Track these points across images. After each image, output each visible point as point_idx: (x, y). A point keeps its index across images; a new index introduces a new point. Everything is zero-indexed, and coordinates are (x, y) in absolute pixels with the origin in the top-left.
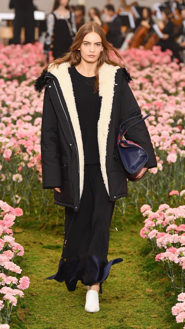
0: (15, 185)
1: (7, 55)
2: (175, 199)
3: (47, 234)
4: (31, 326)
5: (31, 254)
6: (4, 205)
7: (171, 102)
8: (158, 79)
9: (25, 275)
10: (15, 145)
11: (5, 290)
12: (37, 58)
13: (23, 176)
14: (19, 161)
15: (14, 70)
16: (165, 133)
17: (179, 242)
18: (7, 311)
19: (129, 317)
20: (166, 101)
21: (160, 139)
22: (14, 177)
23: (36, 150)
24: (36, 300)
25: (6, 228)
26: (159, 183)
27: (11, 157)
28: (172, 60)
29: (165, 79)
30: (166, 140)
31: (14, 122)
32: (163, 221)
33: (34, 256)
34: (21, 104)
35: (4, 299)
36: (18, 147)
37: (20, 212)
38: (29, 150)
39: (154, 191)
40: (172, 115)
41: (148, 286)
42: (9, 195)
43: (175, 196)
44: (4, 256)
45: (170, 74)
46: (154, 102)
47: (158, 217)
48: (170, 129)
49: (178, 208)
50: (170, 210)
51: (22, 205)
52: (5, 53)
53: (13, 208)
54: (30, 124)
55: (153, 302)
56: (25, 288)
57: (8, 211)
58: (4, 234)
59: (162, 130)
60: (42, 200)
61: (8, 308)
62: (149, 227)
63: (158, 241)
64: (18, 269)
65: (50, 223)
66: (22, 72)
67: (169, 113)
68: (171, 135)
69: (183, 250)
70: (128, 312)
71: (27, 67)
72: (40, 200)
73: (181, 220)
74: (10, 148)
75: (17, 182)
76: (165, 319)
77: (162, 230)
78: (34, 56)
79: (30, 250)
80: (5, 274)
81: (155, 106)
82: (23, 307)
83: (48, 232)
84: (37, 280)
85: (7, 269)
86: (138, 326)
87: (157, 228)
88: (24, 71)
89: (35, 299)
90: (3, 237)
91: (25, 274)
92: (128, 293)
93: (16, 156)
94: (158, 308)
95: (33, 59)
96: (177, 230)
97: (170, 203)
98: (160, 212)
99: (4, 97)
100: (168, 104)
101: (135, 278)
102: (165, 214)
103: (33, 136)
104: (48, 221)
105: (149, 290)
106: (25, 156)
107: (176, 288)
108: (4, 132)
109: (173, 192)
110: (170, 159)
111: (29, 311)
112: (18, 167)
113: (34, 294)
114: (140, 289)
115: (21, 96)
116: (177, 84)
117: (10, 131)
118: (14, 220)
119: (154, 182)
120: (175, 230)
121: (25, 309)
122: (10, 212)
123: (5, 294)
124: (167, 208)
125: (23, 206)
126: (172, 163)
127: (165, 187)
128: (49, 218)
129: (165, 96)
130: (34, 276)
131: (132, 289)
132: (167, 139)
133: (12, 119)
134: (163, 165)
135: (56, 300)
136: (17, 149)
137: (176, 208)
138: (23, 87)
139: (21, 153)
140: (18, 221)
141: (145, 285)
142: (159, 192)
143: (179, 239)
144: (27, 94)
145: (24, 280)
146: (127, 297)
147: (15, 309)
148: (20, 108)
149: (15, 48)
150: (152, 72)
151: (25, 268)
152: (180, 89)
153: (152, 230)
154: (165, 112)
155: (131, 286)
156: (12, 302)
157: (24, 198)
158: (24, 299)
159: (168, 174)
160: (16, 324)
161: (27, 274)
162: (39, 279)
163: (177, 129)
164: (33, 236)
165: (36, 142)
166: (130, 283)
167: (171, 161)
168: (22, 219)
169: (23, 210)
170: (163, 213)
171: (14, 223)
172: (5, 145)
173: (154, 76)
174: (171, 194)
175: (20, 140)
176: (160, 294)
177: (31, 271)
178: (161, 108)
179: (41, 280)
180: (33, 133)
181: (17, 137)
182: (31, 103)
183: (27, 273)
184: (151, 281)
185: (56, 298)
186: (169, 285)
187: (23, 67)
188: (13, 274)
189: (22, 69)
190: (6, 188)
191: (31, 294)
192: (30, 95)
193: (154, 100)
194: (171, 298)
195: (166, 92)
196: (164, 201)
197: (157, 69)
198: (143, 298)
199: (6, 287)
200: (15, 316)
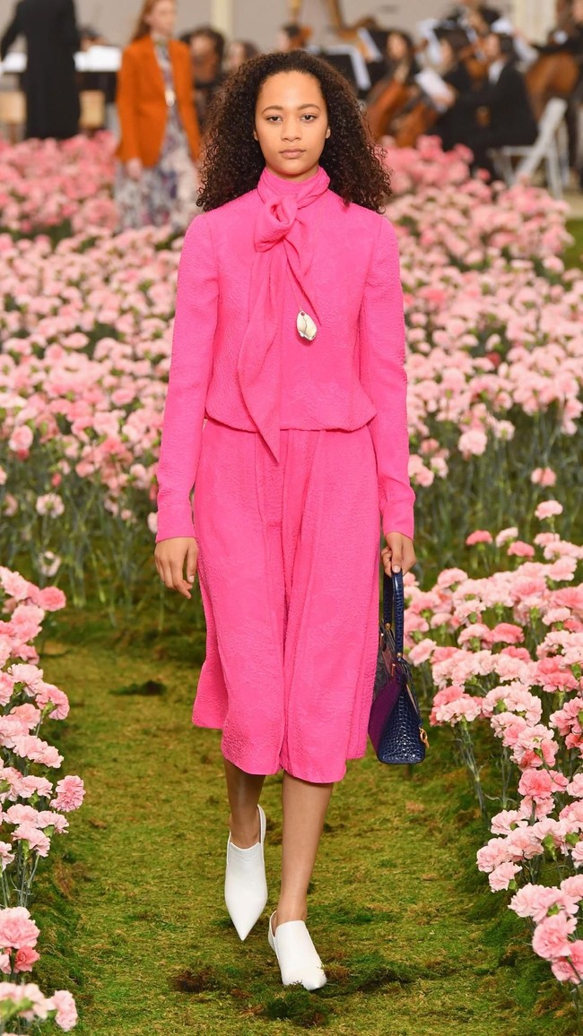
0: (45, 525)
1: (20, 169)
2: (483, 554)
3: (133, 657)
4: (91, 910)
5: (89, 715)
6: (13, 580)
7: (469, 288)
8: (433, 226)
9: (75, 772)
10: (43, 416)
11: (17, 814)
12: (102, 175)
13: (65, 501)
14: (52, 458)
15: (37, 210)
16: (454, 376)
17: (495, 673)
18: (25, 871)
19: (359, 882)
20: (456, 286)
21: (441, 391)
22: (42, 504)
23: (98, 429)
24: (104, 840)
25: (17, 643)
26: (438, 513)
27: (31, 448)
28: (471, 176)
29: (454, 228)
30: (457, 395)
31: (40, 353)
32: (449, 616)
33: (100, 719)
34: (57, 302)
35: (14, 839)
36: (51, 421)
37: (57, 600)
38: (79, 429)
39: (427, 536)
40: (472, 325)
41: (412, 796)
42: (28, 552)
43: (482, 547)
44: (12, 720)
45: (466, 213)
46: (424, 292)
47: (436, 606)
48: (468, 364)
49: (490, 578)
50: (469, 585)
51: (63, 580)
52: (12, 164)
53: (37, 589)
54: (83, 358)
55: (424, 839)
56: (73, 808)
57: (23, 596)
58: (15, 659)
59: (445, 367)
60: (118, 566)
61: (25, 864)
62: (411, 634)
63: (438, 671)
64: (52, 757)
65: (142, 626)
66: (59, 214)
67: (465, 319)
68: (468, 378)
69: (506, 694)
70: (357, 867)
71: (73, 200)
72: (113, 566)
73: (500, 612)
74: (27, 423)
75: (49, 517)
76: (459, 885)
77: (449, 640)
78: (94, 170)
79: (87, 703)
80: (15, 770)
81: (427, 300)
82: (69, 859)
83: (137, 652)
84: (107, 784)
85: (22, 756)
86: (385, 904)
87: (435, 634)
88: (66, 212)
89: (103, 838)
90: (9, 669)
91: (74, 769)
92: (357, 815)
93: (44, 445)
94: (441, 854)
95: (90, 177)
96: (489, 639)
97: (470, 565)
98: (441, 592)
99: (10, 283)
100: (461, 294)
101: (376, 774)
102: (455, 596)
103: (91, 390)
104: (134, 622)
105: (415, 806)
106: (70, 444)
107: (489, 797)
108: (10, 381)
109: (478, 536)
110: (469, 447)
111: (84, 870)
112: (51, 476)
113: (100, 823)
114: (391, 802)
115: (58, 280)
116: (486, 239)
117: (29, 377)
118: (40, 621)
119: (424, 510)
120: (483, 641)
121: (74, 865)
122: (29, 601)
123: (18, 825)
124: (461, 579)
125: (68, 582)
126: (475, 458)
127: (456, 522)
128: (138, 614)
129: (453, 272)
130: (99, 774)
131: (366, 803)
132: (458, 391)
133: (34, 345)
134: (449, 461)
135: (159, 840)
136: (47, 425)
137: (484, 580)
138: (63, 255)
139: (58, 437)
140: (54, 624)
141: (403, 793)
142: (439, 536)
143: (493, 664)
144: (74, 273)
145: (68, 784)
146: (355, 826)
147: (46, 865)
148: (55, 312)
149: (40, 148)
150: (418, 208)
151: (73, 752)
152: (494, 252)
153: (419, 640)
154: (454, 317)
155: (365, 796)
156: (36, 846)
157: (69, 560)
158: (73, 837)
159: (463, 486)
160: (50, 906)
161: (79, 770)
162: (112, 780)
163: (486, 363)
164: (95, 663)
165: (99, 406)
166: (361, 786)
167: (469, 451)
168: (65, 619)
169: (66, 593)
170: (449, 593)
171: (40, 629)
172: (14, 416)
173: (423, 220)
174: (471, 540)
175: (54, 403)
176: (446, 814)
177: (89, 759)
178: (443, 306)
179: (119, 785)
180: (90, 383)
181: (46, 393)
182: (84, 300)
183: (80, 766)
184: (419, 780)
185: (158, 833)
186: (469, 792)
187: (62, 199)
188: (40, 769)
189: (61, 207)
190: (19, 535)
191: (90, 822)
192: (83, 278)
193: (421, 284)
194: (474, 825)
195: (455, 261)
196: (452, 562)
197: (431, 200)
198: (397, 829)
199: (19, 805)
200: (47, 885)
